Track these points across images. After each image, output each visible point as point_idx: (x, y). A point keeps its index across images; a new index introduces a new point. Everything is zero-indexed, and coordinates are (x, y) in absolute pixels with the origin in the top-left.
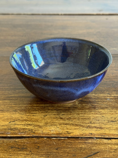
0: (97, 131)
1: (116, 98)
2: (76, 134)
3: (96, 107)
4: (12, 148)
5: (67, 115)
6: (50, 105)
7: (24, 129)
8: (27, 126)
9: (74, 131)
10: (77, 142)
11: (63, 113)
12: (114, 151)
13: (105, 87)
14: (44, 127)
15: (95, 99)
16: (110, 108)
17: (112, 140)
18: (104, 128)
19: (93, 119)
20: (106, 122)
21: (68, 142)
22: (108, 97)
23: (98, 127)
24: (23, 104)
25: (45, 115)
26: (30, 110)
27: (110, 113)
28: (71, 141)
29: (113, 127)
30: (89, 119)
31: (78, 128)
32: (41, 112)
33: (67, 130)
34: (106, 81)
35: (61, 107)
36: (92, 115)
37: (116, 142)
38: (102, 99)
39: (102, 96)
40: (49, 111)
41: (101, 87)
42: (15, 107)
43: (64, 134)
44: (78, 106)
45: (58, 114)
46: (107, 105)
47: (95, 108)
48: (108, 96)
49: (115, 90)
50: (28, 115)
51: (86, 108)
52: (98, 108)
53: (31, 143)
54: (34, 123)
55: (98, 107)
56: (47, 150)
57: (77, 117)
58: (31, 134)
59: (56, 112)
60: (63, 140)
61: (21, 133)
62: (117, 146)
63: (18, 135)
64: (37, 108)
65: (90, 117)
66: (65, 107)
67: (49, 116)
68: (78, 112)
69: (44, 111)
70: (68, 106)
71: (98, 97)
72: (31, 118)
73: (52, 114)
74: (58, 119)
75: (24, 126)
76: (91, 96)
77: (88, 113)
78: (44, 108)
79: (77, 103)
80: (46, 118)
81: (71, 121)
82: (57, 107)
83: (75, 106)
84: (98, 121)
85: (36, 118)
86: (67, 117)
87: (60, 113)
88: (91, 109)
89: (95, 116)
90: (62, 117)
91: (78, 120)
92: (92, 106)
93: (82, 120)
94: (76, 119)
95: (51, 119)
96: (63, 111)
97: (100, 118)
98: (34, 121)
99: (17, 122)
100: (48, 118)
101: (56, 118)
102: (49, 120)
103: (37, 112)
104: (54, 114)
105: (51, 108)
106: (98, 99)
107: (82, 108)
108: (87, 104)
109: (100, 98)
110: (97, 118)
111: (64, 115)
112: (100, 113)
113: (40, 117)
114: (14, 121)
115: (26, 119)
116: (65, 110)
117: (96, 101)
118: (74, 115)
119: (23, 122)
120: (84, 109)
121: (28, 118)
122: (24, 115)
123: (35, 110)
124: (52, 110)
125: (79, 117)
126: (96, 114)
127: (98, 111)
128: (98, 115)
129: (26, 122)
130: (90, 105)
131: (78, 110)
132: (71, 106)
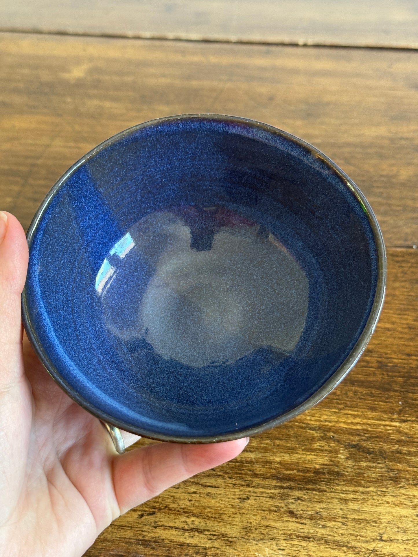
3: (400, 478)
5: (310, 500)
6: (260, 456)
7: (182, 545)
8: (192, 534)
11: (298, 494)
14: (241, 541)
15: (399, 441)
19: (389, 523)
25: (244, 497)
30: (375, 522)
32: (230, 481)
35: (293, 470)
36: (388, 509)
40: (257, 481)
44: (345, 467)
45: (283, 497)
47: (396, 480)
50: (193, 490)
51: (369, 477)
52: (408, 479)
54: (210, 523)
55: (408, 476)
57: (341, 512)
59: (276, 487)
65: (379, 517)
66: (306, 467)
67: (255, 499)
68: (344, 491)
69: (240, 478)
70: (315, 465)
71: (411, 437)
72: (201, 504)
73: (264, 492)
74: (282, 517)
75: (181, 532)
76: (386, 430)
77: (375, 497)
78: (240, 468)
79: (343, 455)
80: (247, 508)
81: (321, 526)
82: (281, 468)
83: (335, 465)
84: (404, 533)
85: (218, 505)
86: (310, 509)
87: (290, 490)
88: (385, 482)
89: (394, 514)
90: (294, 507)
91: (344, 524)
92: (389, 470)
93: (354, 527)
94: (337, 520)
95: (261, 513)
96: (299, 482)
97: (411, 521)
98: (209, 515)
99: (160, 515)
100: (252, 509)
101: (276, 512)
102: (254, 518)
103: (219, 483)
104: (271, 493)
105: (260, 471)
106: (408, 442)
107: (357, 477)
108: (374, 462)
109: (415, 442)
110: (401, 523)
111: (302, 503)
112: (411, 501)
113: (230, 505)
114: (153, 510)
115: (187, 505)
116: (306, 482)
117: (402, 450)
118: (330, 505)
119: (178, 517)
120: (363, 480)
121: (193, 502)
122: (180, 490)
123: (212, 475)
124: (264, 478)
125: (344, 513)
126: (397, 507)
127: (407, 495)
128: (406, 510)
129: (188, 520)
130: (383, 466)
131: (343, 483)
132: (325, 466)
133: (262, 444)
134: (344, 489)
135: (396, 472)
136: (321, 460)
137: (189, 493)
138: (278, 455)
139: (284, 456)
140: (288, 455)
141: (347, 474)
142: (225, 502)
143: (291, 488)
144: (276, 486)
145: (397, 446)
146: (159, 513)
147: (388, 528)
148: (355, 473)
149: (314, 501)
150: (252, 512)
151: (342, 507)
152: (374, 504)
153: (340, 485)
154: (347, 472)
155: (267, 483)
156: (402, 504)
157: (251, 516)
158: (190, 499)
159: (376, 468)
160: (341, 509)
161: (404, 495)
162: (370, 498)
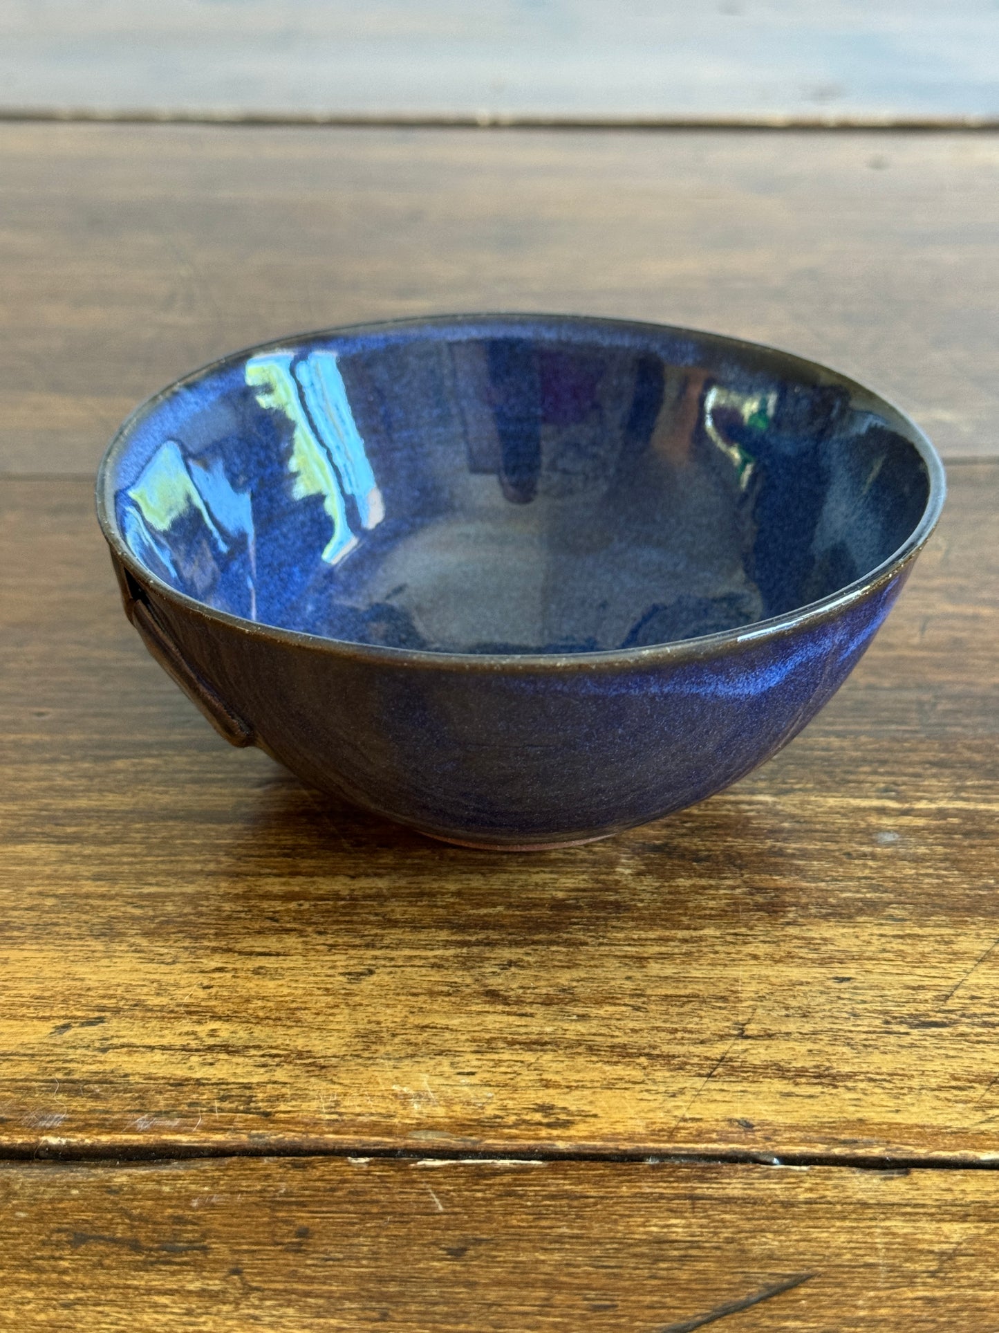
0: (792, 1104)
1: (950, 831)
2: (620, 1128)
3: (784, 905)
4: (79, 1239)
5: (542, 965)
6: (403, 882)
7: (180, 1084)
8: (209, 1057)
9: (605, 1100)
10: (624, 1190)
11: (507, 954)
12: (934, 1266)
13: (863, 739)
14: (352, 1065)
15: (773, 832)
16: (899, 913)
17: (916, 1174)
18: (850, 1076)
19: (762, 999)
20: (865, 1024)
21: (552, 1197)
22: (887, 821)
23: (801, 1072)
24: (168, 873)
25: (360, 969)
26: (235, 926)
27: (902, 954)
28: (579, 1188)
29: (929, 1066)
30: (724, 999)
31: (638, 1074)
32: (321, 939)
33: (546, 1097)
34: (871, 687)
35: (494, 905)
36: (755, 970)
37: (949, 1197)
38: (832, 835)
39: (832, 811)
40: (394, 935)
41: (827, 734)
42: (103, 897)
43: (515, 1125)
44: (634, 892)
46: (875, 888)
47: (773, 909)
48: (882, 811)
49: (941, 764)
50: (213, 965)
51: (698, 907)
52: (805, 907)
53: (239, 1198)
54: (260, 1033)
55: (804, 900)
56: (375, 1256)
57: (629, 985)
58: (236, 1130)
59: (447, 944)
60: (507, 1179)
61: (159, 1114)
62: (957, 1226)
63: (133, 1131)
64: (293, 905)
65: (733, 989)
66: (528, 898)
67: (391, 973)
68: (634, 940)
69: (347, 930)
70: (554, 893)
71: (805, 822)
72: (237, 992)
73: (415, 956)
74: (467, 1005)
75: (179, 1056)
76: (739, 811)
77: (718, 948)
78: (348, 910)
79: (628, 867)
80: (368, 993)
81: (575, 1017)
82: (460, 904)
83: (607, 890)
84: (804, 1019)
85: (286, 991)
86: (542, 983)
87: (487, 948)
88: (743, 916)
89: (773, 980)
90: (500, 981)
91: (637, 1009)
92: (754, 891)
93: (667, 1014)
94: (618, 1001)
95: (409, 1000)
96: (511, 931)
97: (822, 993)
98: (261, 1014)
99: (119, 1023)
100: (383, 993)
101: (449, 994)
102: (389, 1011)
103: (289, 945)
104: (435, 957)
105: (405, 913)
106: (799, 831)
107: (669, 909)
108: (710, 877)
109: (816, 831)
110: (794, 996)
111: (521, 972)
112: (816, 949)
113: (318, 989)
114: (97, 1014)
115: (197, 998)
116: (529, 928)
117: (786, 848)
118: (599, 971)
119: (169, 1025)
120: (685, 915)
121: (213, 990)
122: (179, 966)
123: (270, 930)
124: (415, 927)
125: (639, 985)
126: (780, 965)
127: (804, 938)
128: (805, 970)
129: (198, 1028)
130: (738, 882)
131: (631, 924)
132: (581, 894)
133: (407, 858)
134: (636, 937)
135: (773, 894)
136: (570, 882)
137: (202, 972)
138: (454, 877)
139: (469, 880)
140: (479, 877)
141: (640, 905)
142: (306, 983)
143: (491, 944)
144: (447, 941)
145: (769, 843)
146: (115, 1020)
147: (760, 1011)
148: (663, 902)
149: (554, 966)
150: (383, 1001)
151: (630, 974)
152: (719, 962)
153: (622, 929)
154: (642, 901)
155: (422, 936)
156: (792, 957)
157: (379, 1008)
158: (206, 983)
159: (717, 888)
160: (628, 978)
161: (796, 938)
162: (705, 950)
